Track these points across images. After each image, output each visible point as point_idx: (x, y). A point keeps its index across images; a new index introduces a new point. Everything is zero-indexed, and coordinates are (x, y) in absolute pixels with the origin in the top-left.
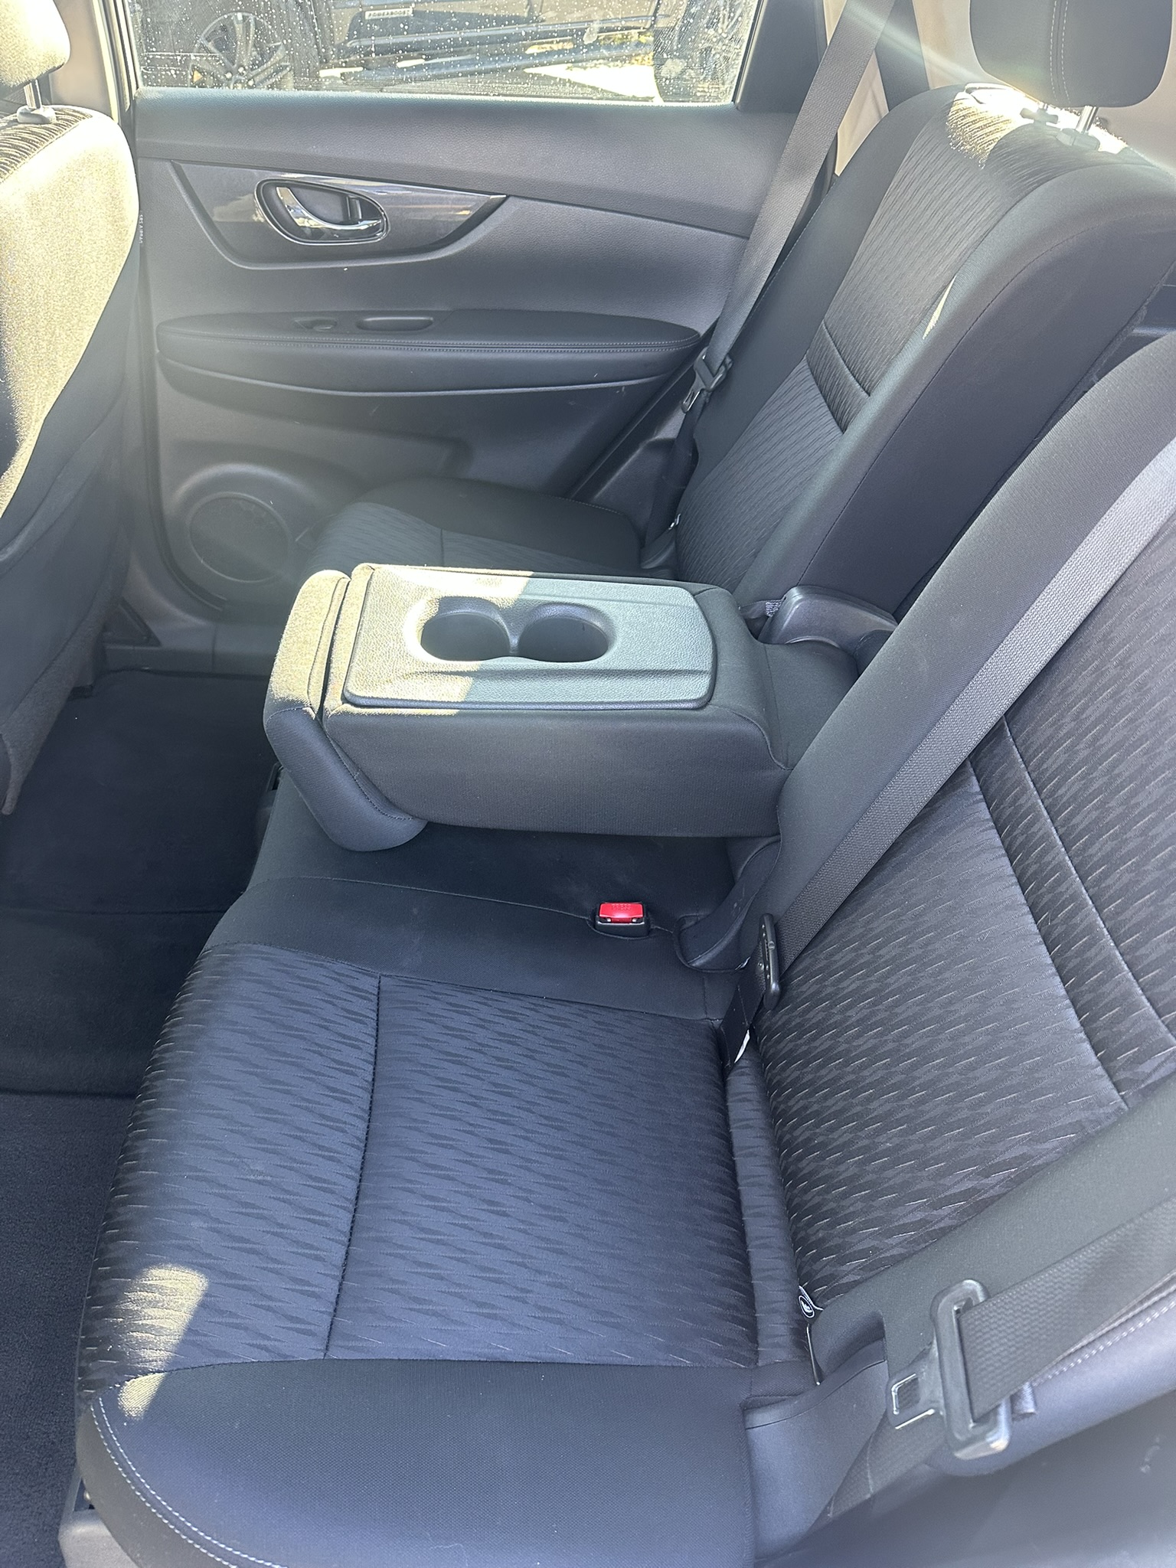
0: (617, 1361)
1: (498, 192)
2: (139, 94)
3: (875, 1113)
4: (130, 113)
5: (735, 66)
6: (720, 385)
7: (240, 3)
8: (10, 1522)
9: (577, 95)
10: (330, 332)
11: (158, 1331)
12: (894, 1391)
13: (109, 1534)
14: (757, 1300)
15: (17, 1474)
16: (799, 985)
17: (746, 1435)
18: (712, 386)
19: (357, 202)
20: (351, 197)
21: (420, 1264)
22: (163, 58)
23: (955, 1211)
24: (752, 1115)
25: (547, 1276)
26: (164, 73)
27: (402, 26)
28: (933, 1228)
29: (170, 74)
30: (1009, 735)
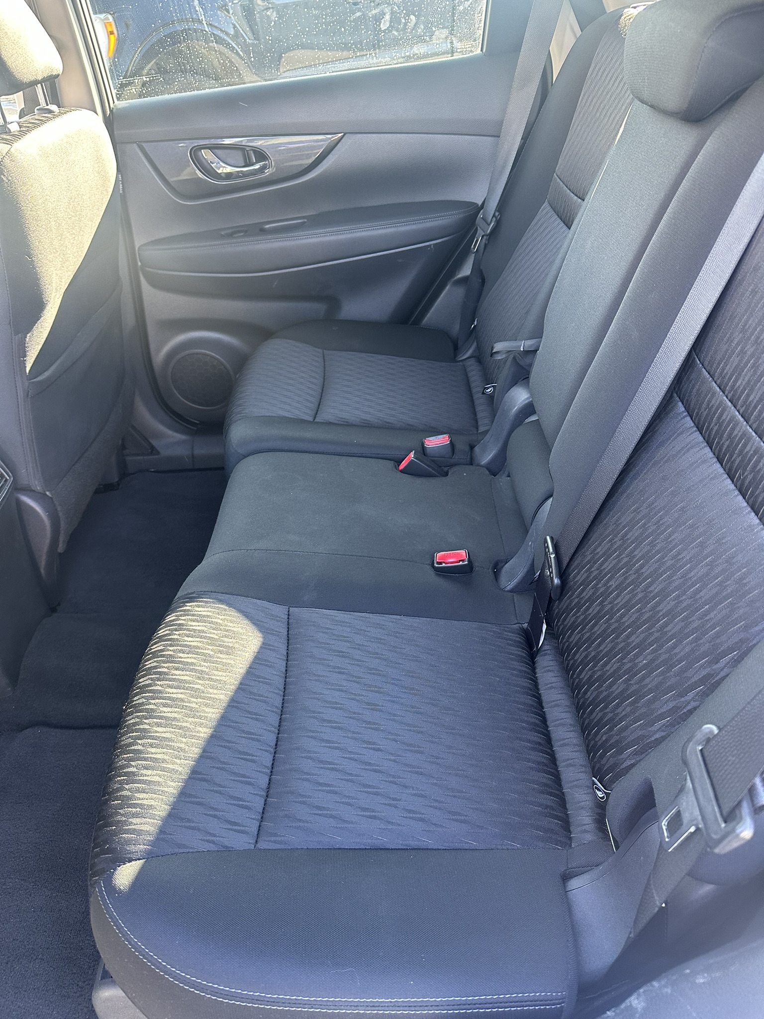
0: (466, 846)
1: (338, 132)
2: (115, 106)
3: (634, 644)
4: (110, 118)
5: (479, 28)
6: (492, 231)
7: (169, 40)
8: (70, 1006)
9: (381, 64)
10: (242, 236)
11: (139, 832)
12: (664, 825)
13: (124, 994)
14: (567, 802)
15: (75, 973)
16: (575, 577)
17: (567, 897)
18: (489, 231)
19: (252, 152)
20: (248, 149)
21: (321, 784)
22: (127, 82)
23: (697, 695)
24: (554, 680)
25: (411, 789)
26: (129, 92)
27: (267, 37)
28: (683, 712)
29: (132, 92)
30: (699, 362)
